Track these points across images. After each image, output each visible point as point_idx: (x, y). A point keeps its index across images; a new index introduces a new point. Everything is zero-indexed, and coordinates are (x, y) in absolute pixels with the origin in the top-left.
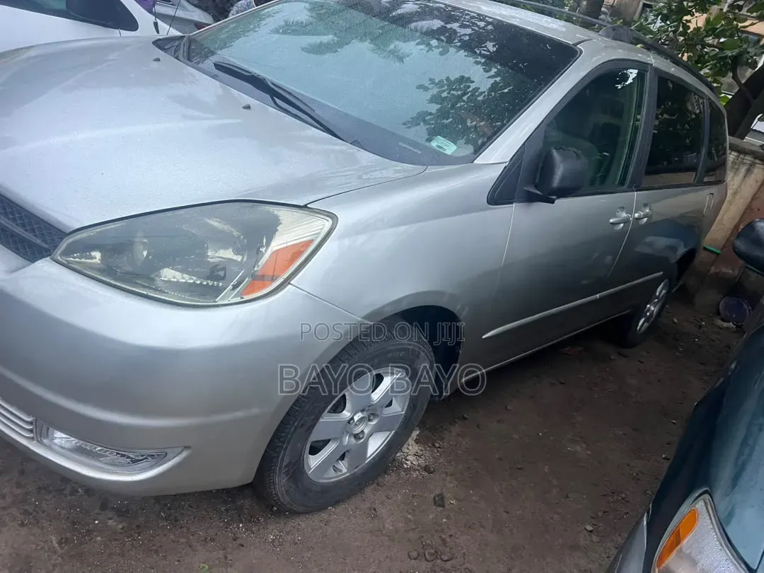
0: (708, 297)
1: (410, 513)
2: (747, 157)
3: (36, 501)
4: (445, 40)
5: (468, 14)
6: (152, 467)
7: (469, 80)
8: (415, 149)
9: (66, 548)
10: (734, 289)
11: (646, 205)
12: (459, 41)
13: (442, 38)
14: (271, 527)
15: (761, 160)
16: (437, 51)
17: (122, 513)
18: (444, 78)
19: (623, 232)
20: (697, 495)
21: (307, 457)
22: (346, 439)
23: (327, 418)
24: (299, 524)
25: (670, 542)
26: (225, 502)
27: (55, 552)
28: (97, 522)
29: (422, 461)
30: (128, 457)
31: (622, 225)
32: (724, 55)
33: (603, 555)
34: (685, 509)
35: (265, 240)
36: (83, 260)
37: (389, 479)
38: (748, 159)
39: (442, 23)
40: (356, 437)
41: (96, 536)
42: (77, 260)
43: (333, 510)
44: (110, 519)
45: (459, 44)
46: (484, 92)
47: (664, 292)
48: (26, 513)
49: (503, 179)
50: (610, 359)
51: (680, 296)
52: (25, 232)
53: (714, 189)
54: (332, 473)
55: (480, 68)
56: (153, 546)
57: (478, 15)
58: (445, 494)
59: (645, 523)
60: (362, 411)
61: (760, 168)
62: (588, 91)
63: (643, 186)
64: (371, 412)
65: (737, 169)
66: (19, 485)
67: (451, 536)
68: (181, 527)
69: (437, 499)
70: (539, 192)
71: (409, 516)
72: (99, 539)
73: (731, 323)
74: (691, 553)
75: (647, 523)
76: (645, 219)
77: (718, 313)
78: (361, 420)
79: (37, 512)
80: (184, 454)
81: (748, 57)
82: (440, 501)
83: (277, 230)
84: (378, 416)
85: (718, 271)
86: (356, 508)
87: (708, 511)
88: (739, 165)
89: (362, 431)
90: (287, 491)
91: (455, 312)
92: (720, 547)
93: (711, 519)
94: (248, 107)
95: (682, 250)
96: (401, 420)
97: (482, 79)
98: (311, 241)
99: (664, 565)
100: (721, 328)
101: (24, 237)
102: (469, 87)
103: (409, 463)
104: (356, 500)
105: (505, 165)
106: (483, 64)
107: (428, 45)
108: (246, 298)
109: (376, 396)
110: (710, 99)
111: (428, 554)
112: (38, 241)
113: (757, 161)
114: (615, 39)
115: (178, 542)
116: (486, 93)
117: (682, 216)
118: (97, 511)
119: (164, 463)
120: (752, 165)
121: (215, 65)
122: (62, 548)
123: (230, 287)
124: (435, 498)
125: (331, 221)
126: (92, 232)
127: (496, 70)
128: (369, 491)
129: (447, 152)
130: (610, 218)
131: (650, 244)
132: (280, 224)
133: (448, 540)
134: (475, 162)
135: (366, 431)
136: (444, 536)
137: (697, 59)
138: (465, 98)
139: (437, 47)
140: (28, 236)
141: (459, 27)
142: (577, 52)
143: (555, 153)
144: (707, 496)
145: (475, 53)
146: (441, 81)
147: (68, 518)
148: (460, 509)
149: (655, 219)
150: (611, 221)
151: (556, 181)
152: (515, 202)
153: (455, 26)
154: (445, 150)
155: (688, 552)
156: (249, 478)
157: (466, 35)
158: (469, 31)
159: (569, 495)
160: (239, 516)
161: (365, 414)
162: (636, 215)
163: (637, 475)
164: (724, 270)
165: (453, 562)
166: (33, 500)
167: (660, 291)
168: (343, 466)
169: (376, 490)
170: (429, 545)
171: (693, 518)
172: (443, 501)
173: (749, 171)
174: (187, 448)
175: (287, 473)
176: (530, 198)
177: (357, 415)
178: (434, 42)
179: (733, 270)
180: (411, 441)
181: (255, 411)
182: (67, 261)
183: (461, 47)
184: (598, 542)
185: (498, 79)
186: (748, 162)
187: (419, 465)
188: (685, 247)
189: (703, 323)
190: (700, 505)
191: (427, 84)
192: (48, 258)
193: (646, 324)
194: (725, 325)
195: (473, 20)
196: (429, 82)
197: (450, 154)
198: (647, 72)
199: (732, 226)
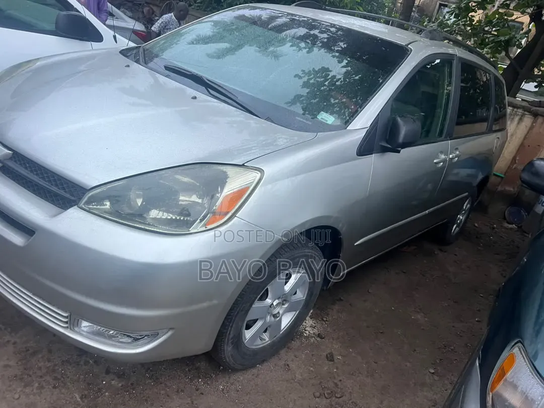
0: (497, 208)
1: (312, 367)
2: (519, 110)
3: (62, 370)
4: (310, 42)
5: (324, 24)
6: (149, 343)
7: (328, 70)
8: (307, 121)
9: (86, 401)
10: (515, 201)
11: (457, 149)
12: (321, 43)
13: (308, 41)
14: (220, 381)
15: (529, 112)
16: (305, 51)
17: (120, 376)
18: (311, 69)
19: (443, 168)
20: (513, 344)
21: (244, 332)
22: (268, 318)
23: (257, 305)
24: (238, 377)
25: (498, 376)
26: (187, 365)
27: (79, 405)
28: (104, 383)
29: (316, 331)
30: (131, 337)
31: (442, 163)
32: (499, 40)
33: (443, 389)
34: (505, 354)
35: (219, 189)
36: (98, 207)
37: (295, 344)
38: (520, 111)
39: (307, 31)
40: (275, 316)
41: (105, 392)
42: (95, 207)
43: (260, 366)
44: (113, 380)
45: (320, 45)
46: (341, 79)
47: (468, 206)
48: (56, 379)
49: (366, 138)
50: (435, 254)
51: (479, 208)
52: (58, 189)
53: (499, 134)
54: (259, 342)
55: (336, 60)
56: (144, 397)
57: (331, 24)
58: (334, 352)
59: (478, 364)
60: (278, 299)
61: (528, 117)
62: (417, 76)
63: (454, 136)
64: (284, 299)
65: (513, 119)
66: (49, 361)
67: (341, 381)
68: (161, 383)
69: (328, 356)
70: (390, 146)
71: (312, 369)
72: (107, 394)
73: (514, 225)
74: (513, 381)
75: (479, 364)
76: (457, 159)
77: (505, 218)
78: (277, 305)
79: (64, 378)
80: (170, 333)
81: (516, 40)
82: (330, 357)
83: (226, 182)
84: (288, 301)
85: (503, 189)
86: (275, 365)
87: (522, 354)
88: (514, 115)
89: (279, 312)
90: (232, 355)
91: (338, 229)
92: (532, 376)
93: (524, 358)
94: (195, 98)
95: (480, 177)
96: (303, 303)
97: (338, 68)
98: (248, 188)
99: (495, 390)
100: (507, 229)
101: (58, 193)
102: (329, 75)
103: (307, 332)
104: (274, 360)
105: (366, 129)
106: (337, 57)
107: (298, 47)
108: (209, 227)
109: (287, 288)
110: (494, 74)
111: (327, 393)
112: (68, 195)
113: (526, 113)
114: (431, 39)
115: (160, 393)
116: (342, 79)
117: (479, 154)
118: (104, 375)
119: (156, 340)
120: (523, 115)
121: (165, 67)
122: (83, 402)
123: (198, 221)
124: (327, 355)
125: (260, 174)
126: (104, 188)
127: (347, 61)
128: (283, 352)
129: (328, 122)
130: (434, 159)
131: (457, 174)
132: (229, 177)
133: (339, 383)
134: (348, 128)
135: (281, 312)
136: (336, 381)
137: (480, 42)
138: (326, 83)
139: (305, 48)
140: (62, 192)
141: (319, 32)
142: (408, 51)
143: (399, 119)
144: (520, 344)
145: (332, 50)
146: (310, 71)
147: (85, 381)
148: (344, 362)
149: (463, 157)
150: (435, 161)
151: (401, 139)
152: (374, 153)
153: (316, 32)
154: (327, 121)
155: (511, 380)
156: (209, 347)
157: (325, 38)
158: (325, 36)
159: (416, 349)
160: (198, 373)
161: (280, 300)
162: (451, 156)
163: (460, 333)
164: (508, 188)
165: (344, 398)
166: (60, 369)
167: (466, 205)
168: (266, 336)
169: (287, 352)
170: (326, 387)
171: (512, 360)
172: (333, 358)
173: (521, 120)
174: (171, 329)
175: (232, 343)
176: (384, 150)
177: (275, 302)
178: (303, 45)
179: (514, 188)
180: (308, 318)
181: (215, 302)
182: (88, 208)
183: (322, 47)
184: (438, 380)
185: (349, 68)
186: (520, 114)
187: (314, 334)
188: (483, 175)
189: (495, 226)
190: (516, 350)
191: (300, 73)
192: (76, 207)
193: (457, 228)
194: (510, 226)
195: (327, 27)
196: (302, 73)
197: (330, 123)
198: (454, 60)
199: (511, 158)
